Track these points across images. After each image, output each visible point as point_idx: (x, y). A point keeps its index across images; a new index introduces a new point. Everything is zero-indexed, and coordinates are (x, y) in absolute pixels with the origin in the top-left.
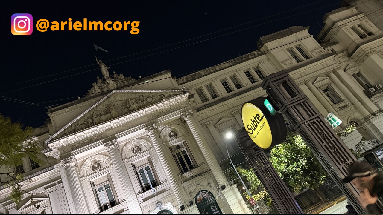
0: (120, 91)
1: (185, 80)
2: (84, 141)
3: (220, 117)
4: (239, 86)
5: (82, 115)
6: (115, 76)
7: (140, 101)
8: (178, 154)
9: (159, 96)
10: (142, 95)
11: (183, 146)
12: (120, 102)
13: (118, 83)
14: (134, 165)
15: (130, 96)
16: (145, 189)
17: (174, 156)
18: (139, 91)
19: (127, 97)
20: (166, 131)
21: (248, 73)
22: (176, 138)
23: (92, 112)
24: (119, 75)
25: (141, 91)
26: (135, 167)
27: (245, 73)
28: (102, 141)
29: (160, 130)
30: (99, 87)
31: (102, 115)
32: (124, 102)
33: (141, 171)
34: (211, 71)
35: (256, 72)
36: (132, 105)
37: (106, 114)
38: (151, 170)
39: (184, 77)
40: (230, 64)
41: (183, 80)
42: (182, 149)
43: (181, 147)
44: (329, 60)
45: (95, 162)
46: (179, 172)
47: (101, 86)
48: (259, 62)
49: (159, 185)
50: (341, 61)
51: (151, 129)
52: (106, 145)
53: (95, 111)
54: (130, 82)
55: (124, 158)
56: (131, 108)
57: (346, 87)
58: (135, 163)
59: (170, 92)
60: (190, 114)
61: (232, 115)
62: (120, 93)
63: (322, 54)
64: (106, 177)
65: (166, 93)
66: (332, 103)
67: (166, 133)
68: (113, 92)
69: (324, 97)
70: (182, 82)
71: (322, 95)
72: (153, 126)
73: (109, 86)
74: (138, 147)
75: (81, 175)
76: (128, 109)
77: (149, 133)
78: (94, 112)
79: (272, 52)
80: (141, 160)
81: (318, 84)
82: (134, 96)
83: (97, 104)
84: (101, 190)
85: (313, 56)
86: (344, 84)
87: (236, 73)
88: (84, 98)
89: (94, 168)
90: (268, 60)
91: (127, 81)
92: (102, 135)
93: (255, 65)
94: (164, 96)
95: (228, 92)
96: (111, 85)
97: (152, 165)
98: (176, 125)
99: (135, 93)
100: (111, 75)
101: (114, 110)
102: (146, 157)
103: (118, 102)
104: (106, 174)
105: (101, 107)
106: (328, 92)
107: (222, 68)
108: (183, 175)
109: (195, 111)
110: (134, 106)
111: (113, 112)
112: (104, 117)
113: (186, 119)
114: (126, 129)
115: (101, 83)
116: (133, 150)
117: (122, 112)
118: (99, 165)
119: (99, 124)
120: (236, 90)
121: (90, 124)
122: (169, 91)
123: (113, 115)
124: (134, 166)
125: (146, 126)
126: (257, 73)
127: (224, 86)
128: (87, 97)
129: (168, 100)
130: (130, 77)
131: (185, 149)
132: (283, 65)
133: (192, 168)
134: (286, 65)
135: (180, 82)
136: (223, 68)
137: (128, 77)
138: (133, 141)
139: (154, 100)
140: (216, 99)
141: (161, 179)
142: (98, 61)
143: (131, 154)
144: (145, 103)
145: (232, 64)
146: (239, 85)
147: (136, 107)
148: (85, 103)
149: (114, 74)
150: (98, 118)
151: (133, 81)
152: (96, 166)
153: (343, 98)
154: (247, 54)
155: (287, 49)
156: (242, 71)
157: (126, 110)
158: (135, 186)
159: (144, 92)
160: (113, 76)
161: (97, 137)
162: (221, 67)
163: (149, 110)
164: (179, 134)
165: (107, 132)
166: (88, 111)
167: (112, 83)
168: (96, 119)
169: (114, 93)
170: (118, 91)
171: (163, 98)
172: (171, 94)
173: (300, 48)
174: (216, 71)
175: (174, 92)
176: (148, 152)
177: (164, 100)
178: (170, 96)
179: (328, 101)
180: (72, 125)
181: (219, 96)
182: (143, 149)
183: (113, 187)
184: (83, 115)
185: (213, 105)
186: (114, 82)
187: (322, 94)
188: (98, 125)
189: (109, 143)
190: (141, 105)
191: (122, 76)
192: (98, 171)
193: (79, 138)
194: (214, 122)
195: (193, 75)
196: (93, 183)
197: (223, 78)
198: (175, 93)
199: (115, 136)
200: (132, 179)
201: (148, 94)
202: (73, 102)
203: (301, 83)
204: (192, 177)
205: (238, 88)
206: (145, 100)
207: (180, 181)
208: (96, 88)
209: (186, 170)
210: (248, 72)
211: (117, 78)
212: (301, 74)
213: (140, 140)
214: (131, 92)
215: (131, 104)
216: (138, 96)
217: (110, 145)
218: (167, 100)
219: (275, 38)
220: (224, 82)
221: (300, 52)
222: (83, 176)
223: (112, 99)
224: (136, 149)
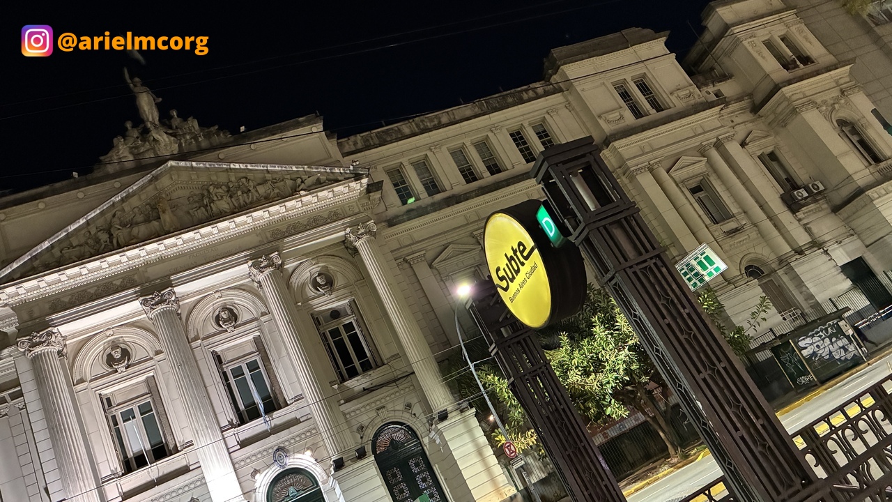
0: (188, 164)
1: (360, 146)
2: (85, 291)
3: (445, 242)
4: (494, 169)
5: (82, 221)
6: (176, 121)
7: (239, 193)
8: (335, 333)
9: (289, 183)
10: (245, 175)
11: (349, 312)
12: (186, 193)
13: (183, 141)
14: (219, 357)
15: (214, 178)
16: (246, 416)
17: (324, 336)
18: (237, 166)
19: (204, 179)
20: (306, 272)
21: (518, 137)
22: (331, 291)
23: (109, 215)
24: (185, 119)
25: (242, 166)
26: (220, 362)
27: (512, 135)
28: (135, 293)
29: (290, 270)
30: (131, 148)
31: (137, 224)
32: (197, 192)
33: (238, 372)
34: (429, 124)
35: (537, 134)
36: (217, 202)
37: (147, 220)
38: (262, 369)
39: (359, 137)
40: (477, 110)
41: (355, 143)
42: (346, 321)
43: (342, 314)
44: (708, 118)
45: (115, 345)
46: (335, 377)
47: (137, 148)
48: (545, 110)
49: (281, 408)
50: (737, 120)
51: (265, 267)
52: (144, 303)
53: (118, 214)
54: (216, 140)
55: (191, 336)
56: (214, 209)
57: (743, 184)
58: (222, 351)
59: (319, 172)
60: (369, 232)
61: (474, 241)
62: (186, 168)
63: (692, 102)
64: (144, 385)
65: (310, 175)
66: (708, 221)
67: (305, 277)
68: (169, 165)
69: (691, 204)
70: (353, 148)
71: (685, 201)
72: (270, 259)
73: (157, 149)
74: (231, 311)
75: (77, 377)
76: (207, 210)
77: (260, 277)
78: (114, 216)
79: (578, 86)
80: (236, 344)
81: (679, 174)
82: (222, 179)
83: (123, 194)
84: (128, 416)
85: (671, 105)
86: (739, 178)
87: (490, 135)
88: (89, 176)
89: (111, 361)
90: (568, 106)
91: (208, 136)
92: (136, 277)
93: (536, 117)
94: (302, 182)
95: (468, 182)
96: (163, 144)
97: (266, 359)
98: (331, 259)
99: (227, 169)
100: (165, 119)
101: (170, 211)
102: (251, 337)
103: (180, 193)
104: (143, 378)
105: (135, 201)
106: (701, 195)
107: (455, 118)
108: (345, 383)
109: (383, 224)
110: (224, 205)
111: (167, 218)
112: (142, 230)
113: (358, 244)
114: (199, 263)
115: (137, 138)
116: (218, 319)
117: (191, 219)
118: (126, 354)
119: (127, 246)
120: (488, 178)
121: (103, 246)
122: (317, 169)
123: (167, 224)
124: (218, 359)
125: (254, 257)
126: (540, 138)
127: (459, 165)
128: (97, 174)
129: (313, 193)
130: (216, 127)
131: (352, 320)
132: (601, 122)
133: (367, 367)
134: (608, 121)
135: (347, 149)
136: (458, 118)
137: (209, 127)
138: (217, 295)
139: (276, 191)
140: (438, 197)
141: (289, 393)
142: (131, 78)
143: (212, 328)
144: (252, 198)
145: (480, 112)
146: (495, 165)
147: (226, 206)
148: (93, 190)
149: (172, 117)
150: (125, 231)
151: (223, 137)
152: (117, 355)
153: (734, 209)
154: (519, 89)
155: (613, 84)
156: (504, 131)
157: (200, 214)
158: (218, 409)
159: (251, 170)
160: (170, 122)
161: (121, 280)
162: (452, 117)
163: (261, 216)
164: (339, 281)
165: (149, 270)
166: (98, 212)
167: (167, 140)
168: (121, 234)
169: (172, 167)
170: (182, 164)
171: (301, 188)
172: (323, 178)
173: (644, 83)
174: (440, 126)
175: (331, 174)
176: (255, 324)
177: (302, 193)
178: (319, 184)
179: (700, 216)
180: (52, 246)
181: (444, 191)
182: (243, 317)
183: (160, 409)
184: (85, 220)
185: (428, 213)
186: (172, 138)
187: (687, 198)
188: (125, 248)
189: (153, 298)
190: (242, 201)
191: (194, 124)
192: (121, 368)
193: (72, 281)
194: (430, 255)
195: (383, 132)
196: (108, 400)
197: (455, 144)
198: (332, 177)
199: (171, 281)
200: (211, 390)
201: (261, 175)
202: (58, 185)
203: (642, 168)
204: (367, 391)
205: (492, 173)
206: (253, 191)
207: (334, 399)
208: (123, 152)
209: (353, 373)
210: (519, 133)
211: (181, 129)
212: (642, 148)
213: (236, 292)
214: (216, 166)
215: (215, 198)
216: (233, 179)
217: (157, 304)
218: (310, 194)
219: (587, 55)
221: (642, 92)
222: (81, 381)
223: (165, 182)
224: (224, 315)
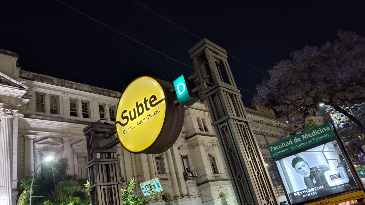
1: (30, 77)
4: (86, 115)
27: (99, 106)
34: (67, 84)
35: (110, 111)
41: (28, 75)
57: (174, 163)
61: (61, 141)
66: (157, 172)
69: (154, 163)
71: (152, 161)
86: (173, 160)
87: (91, 101)
93: (112, 104)
95: (71, 115)
120: (81, 118)
127: (71, 107)
136: (80, 88)
140: (55, 115)
145: (91, 91)
153: (167, 171)
156: (97, 103)
174: (71, 87)
179: (155, 169)
197: (74, 97)
205: (84, 117)
210: (102, 107)
220: (73, 103)
